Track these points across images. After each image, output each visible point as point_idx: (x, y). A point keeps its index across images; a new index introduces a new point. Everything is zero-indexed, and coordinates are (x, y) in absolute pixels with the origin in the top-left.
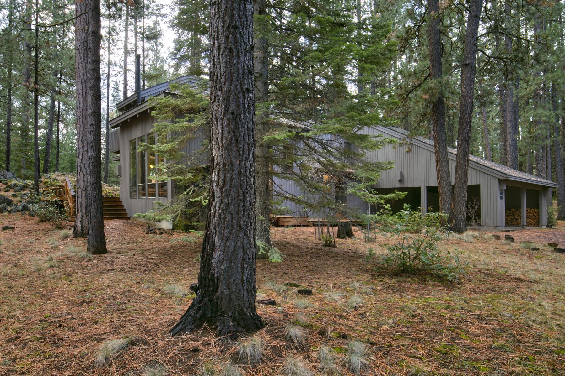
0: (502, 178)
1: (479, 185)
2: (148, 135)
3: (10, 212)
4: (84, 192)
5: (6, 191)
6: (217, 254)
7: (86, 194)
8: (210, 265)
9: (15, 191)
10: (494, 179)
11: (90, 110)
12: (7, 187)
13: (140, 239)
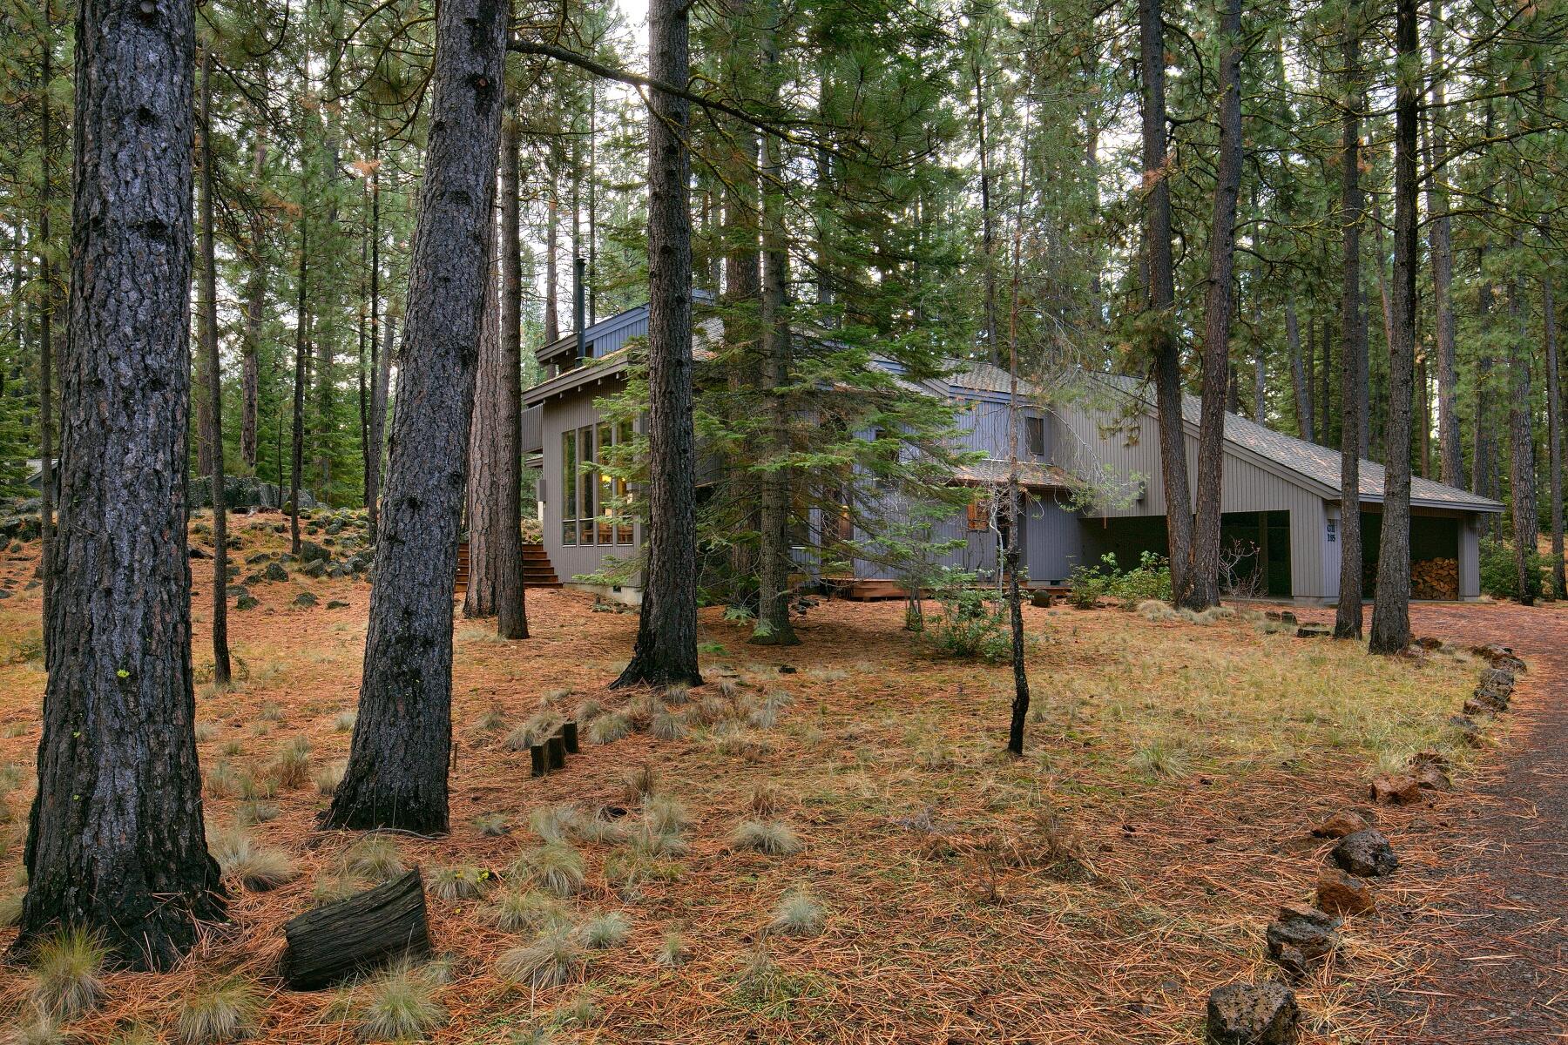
0: (1329, 498)
1: (1287, 513)
2: (598, 424)
3: (330, 575)
4: (483, 538)
5: (310, 534)
6: (654, 611)
7: (486, 541)
8: (648, 622)
9: (327, 533)
10: (1315, 498)
11: (503, 413)
12: (311, 524)
13: (582, 621)
